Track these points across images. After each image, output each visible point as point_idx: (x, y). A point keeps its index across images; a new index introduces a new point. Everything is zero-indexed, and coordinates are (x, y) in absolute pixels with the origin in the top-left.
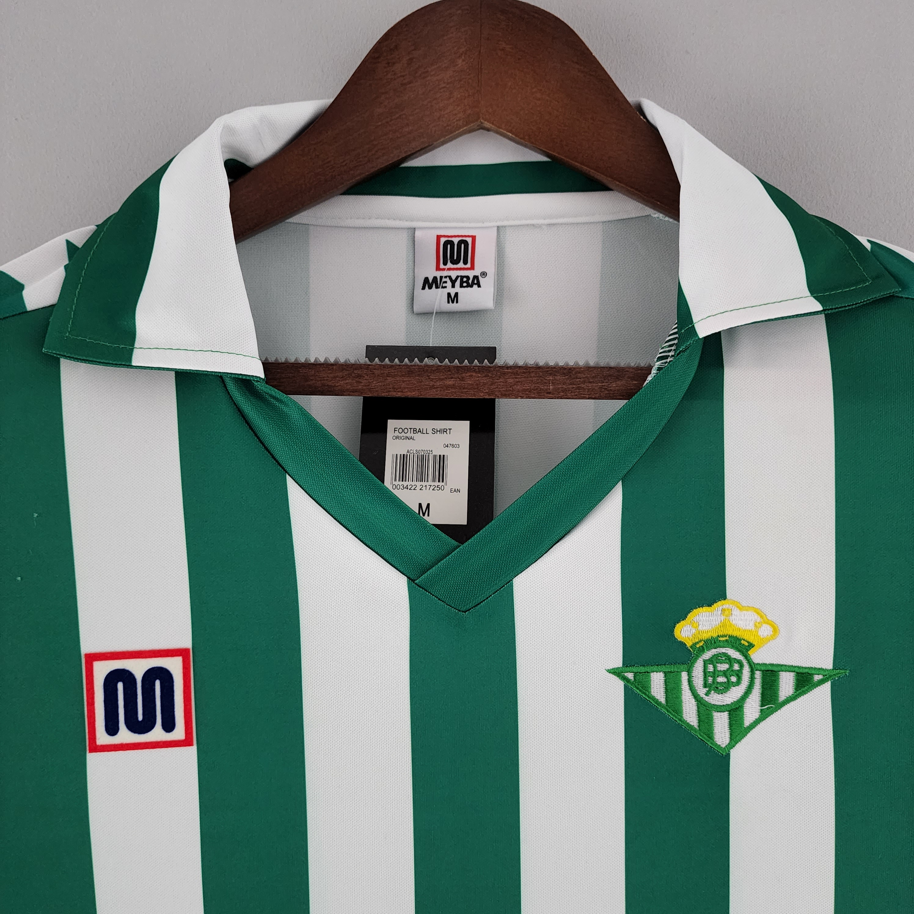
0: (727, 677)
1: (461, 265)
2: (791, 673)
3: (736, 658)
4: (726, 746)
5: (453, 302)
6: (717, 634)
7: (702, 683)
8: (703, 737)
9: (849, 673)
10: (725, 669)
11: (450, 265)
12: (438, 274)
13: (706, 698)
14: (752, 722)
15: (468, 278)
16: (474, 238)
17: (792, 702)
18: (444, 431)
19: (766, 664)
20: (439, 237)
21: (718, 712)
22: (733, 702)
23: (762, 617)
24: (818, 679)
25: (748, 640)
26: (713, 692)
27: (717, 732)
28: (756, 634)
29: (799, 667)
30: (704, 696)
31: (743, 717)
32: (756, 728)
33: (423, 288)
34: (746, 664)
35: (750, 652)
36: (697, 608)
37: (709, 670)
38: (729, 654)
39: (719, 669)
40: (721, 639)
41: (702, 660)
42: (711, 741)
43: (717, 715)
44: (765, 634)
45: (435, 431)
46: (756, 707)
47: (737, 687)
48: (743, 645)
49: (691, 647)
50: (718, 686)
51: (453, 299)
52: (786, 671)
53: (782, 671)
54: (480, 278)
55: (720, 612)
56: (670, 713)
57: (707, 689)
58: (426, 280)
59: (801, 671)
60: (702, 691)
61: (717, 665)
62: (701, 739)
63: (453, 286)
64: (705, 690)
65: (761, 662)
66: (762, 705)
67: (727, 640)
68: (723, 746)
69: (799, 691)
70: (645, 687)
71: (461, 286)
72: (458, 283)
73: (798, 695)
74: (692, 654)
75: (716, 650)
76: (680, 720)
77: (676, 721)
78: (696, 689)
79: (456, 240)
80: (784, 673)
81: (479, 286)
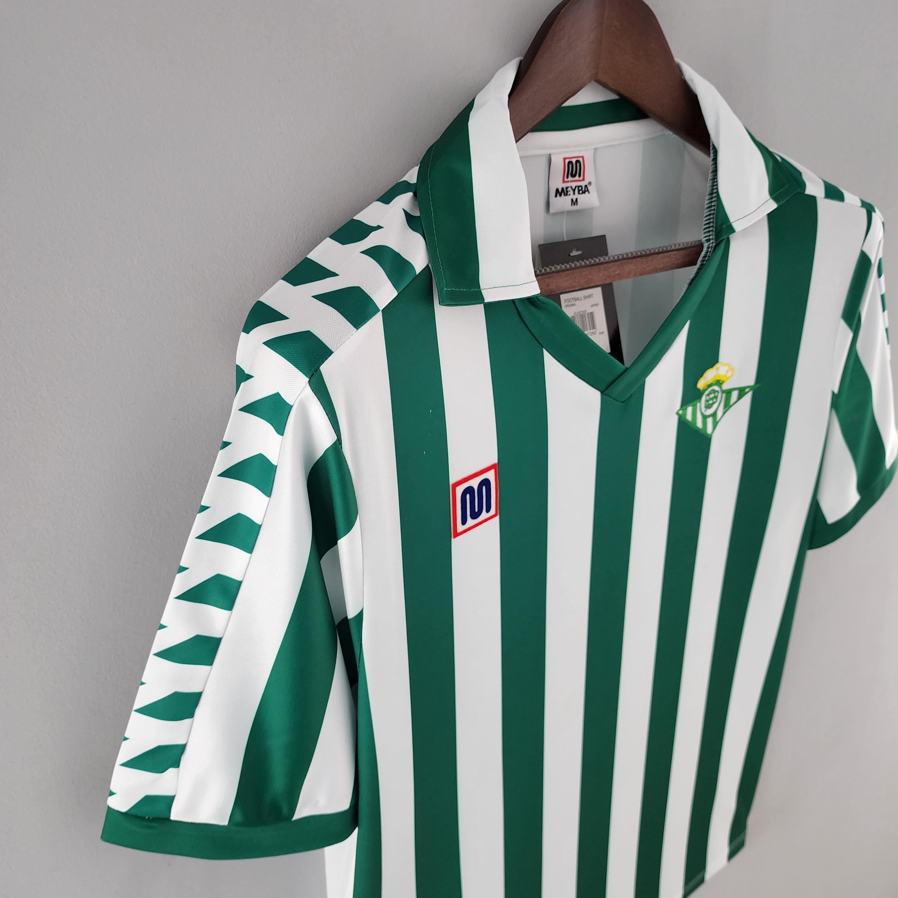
0: (713, 400)
1: (577, 178)
2: (737, 391)
3: (717, 390)
4: (711, 433)
5: (574, 204)
6: (712, 381)
7: (704, 405)
9: (760, 384)
10: (713, 397)
11: (570, 178)
12: (565, 185)
14: (720, 418)
15: (581, 186)
16: (583, 157)
18: (590, 296)
20: (565, 159)
21: (709, 417)
22: (714, 411)
23: (729, 367)
24: (747, 390)
25: (722, 380)
27: (708, 427)
28: (726, 376)
29: (740, 388)
30: (704, 412)
31: (717, 417)
32: (721, 420)
33: (556, 196)
34: (720, 391)
35: (722, 386)
37: (707, 399)
38: (715, 389)
39: (710, 397)
40: (713, 383)
41: (705, 395)
42: (706, 432)
43: (708, 419)
44: (729, 375)
45: (585, 297)
46: (722, 410)
47: (716, 404)
48: (721, 383)
49: (702, 390)
50: (709, 405)
51: (574, 202)
53: (734, 391)
54: (588, 187)
56: (692, 424)
57: (706, 408)
58: (557, 190)
60: (703, 410)
61: (710, 395)
62: (703, 433)
63: (574, 194)
65: (726, 389)
66: (724, 409)
67: (715, 382)
70: (685, 414)
71: (579, 193)
72: (576, 191)
73: (738, 400)
74: (702, 393)
75: (710, 389)
77: (695, 428)
79: (574, 161)
81: (589, 193)
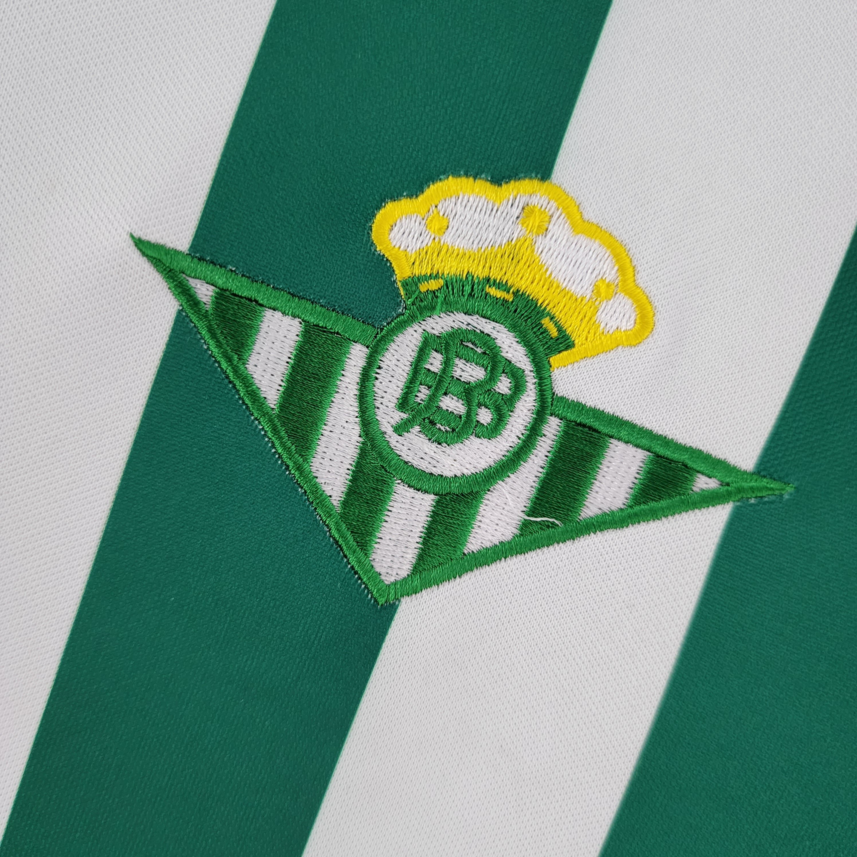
0: (469, 403)
2: (640, 450)
3: (513, 361)
4: (395, 583)
6: (485, 274)
7: (398, 393)
8: (342, 536)
9: (791, 494)
10: (472, 380)
13: (393, 439)
14: (488, 545)
17: (610, 531)
19: (584, 406)
21: (409, 486)
22: (459, 474)
23: (622, 270)
24: (704, 486)
25: (562, 322)
26: (417, 428)
27: (388, 538)
28: (589, 315)
29: (666, 442)
30: (390, 431)
31: (470, 524)
32: (493, 566)
34: (532, 387)
35: (555, 360)
36: (460, 176)
37: (428, 366)
38: (499, 342)
39: (457, 373)
40: (493, 291)
41: (420, 330)
42: (361, 555)
43: (403, 492)
44: (613, 324)
46: (515, 511)
47: (485, 441)
48: (546, 331)
49: (405, 284)
50: (437, 418)
52: (627, 442)
53: (619, 439)
55: (516, 211)
56: (280, 438)
57: (405, 416)
59: (668, 453)
60: (387, 416)
61: (457, 361)
62: (337, 542)
64: (399, 416)
65: (572, 396)
66: (533, 511)
67: (505, 301)
68: (389, 580)
69: (642, 506)
70: (237, 341)
73: (636, 515)
74: (399, 305)
75: (467, 319)
76: (299, 468)
77: (288, 467)
78: (378, 404)
80: (621, 445)
